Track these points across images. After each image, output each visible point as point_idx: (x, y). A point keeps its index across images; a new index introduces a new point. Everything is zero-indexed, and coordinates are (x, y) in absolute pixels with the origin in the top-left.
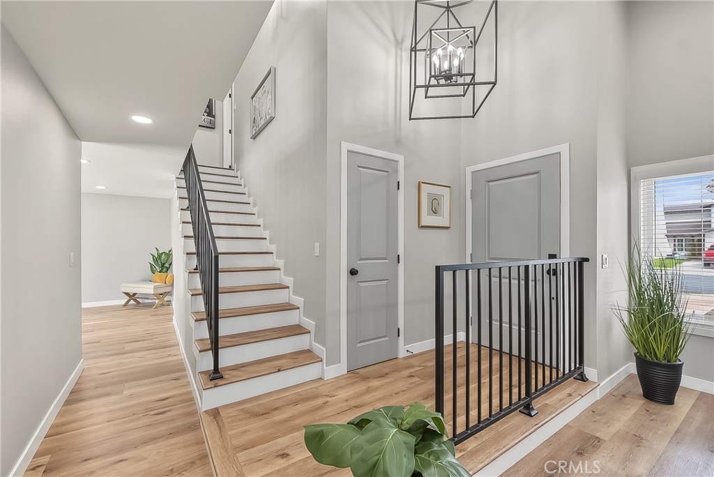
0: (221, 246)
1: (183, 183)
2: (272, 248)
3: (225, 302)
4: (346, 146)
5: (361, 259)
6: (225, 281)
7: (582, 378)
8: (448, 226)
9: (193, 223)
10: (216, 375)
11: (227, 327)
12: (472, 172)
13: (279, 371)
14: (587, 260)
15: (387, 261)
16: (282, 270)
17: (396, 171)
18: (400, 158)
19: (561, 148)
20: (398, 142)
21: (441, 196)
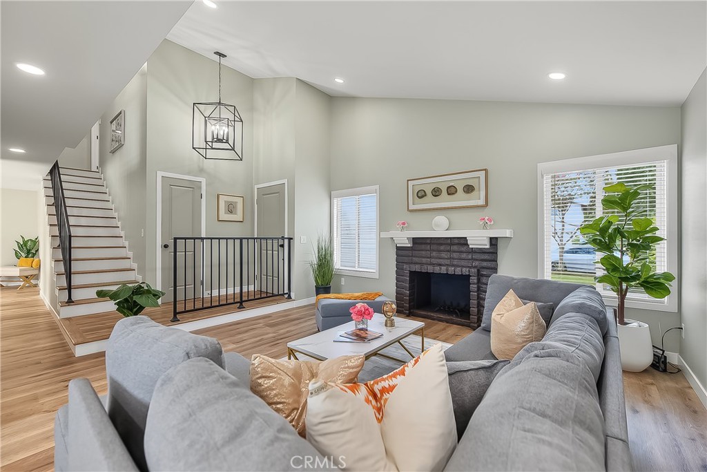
0: (74, 231)
1: (50, 184)
2: (122, 234)
3: (75, 266)
4: (160, 174)
6: (75, 254)
7: (289, 297)
8: (242, 220)
9: (57, 215)
10: (70, 301)
11: (78, 280)
12: (257, 189)
14: (292, 239)
16: (127, 248)
17: (200, 188)
18: (203, 180)
19: (285, 181)
20: (201, 171)
21: (236, 202)
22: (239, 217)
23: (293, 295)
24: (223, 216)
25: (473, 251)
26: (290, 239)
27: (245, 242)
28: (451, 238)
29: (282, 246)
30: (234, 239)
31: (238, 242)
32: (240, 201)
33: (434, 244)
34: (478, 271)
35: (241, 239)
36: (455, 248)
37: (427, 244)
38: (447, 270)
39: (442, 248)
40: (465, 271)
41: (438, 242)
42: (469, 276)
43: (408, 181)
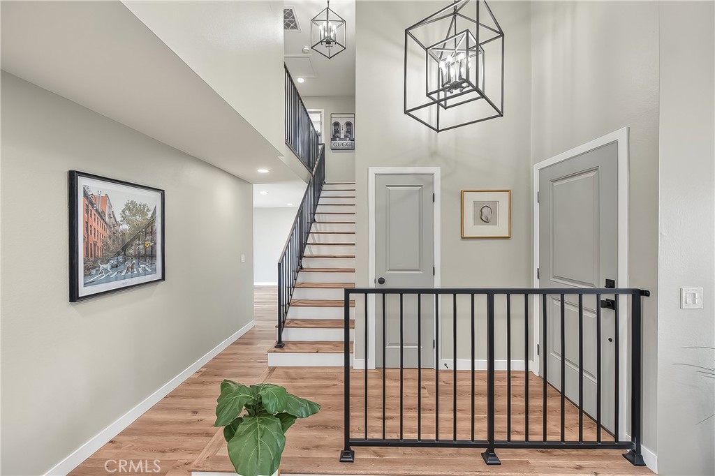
4: (373, 171)
5: (390, 270)
8: (508, 235)
10: (280, 345)
11: (293, 313)
12: (540, 170)
13: (317, 352)
14: (646, 293)
15: (421, 272)
17: (432, 184)
18: (436, 171)
19: (619, 135)
20: (433, 155)
21: (495, 203)
22: (501, 229)
24: (472, 229)
26: (638, 295)
27: (500, 300)
29: (613, 305)
30: (473, 292)
31: (481, 300)
32: (503, 199)
35: (490, 293)
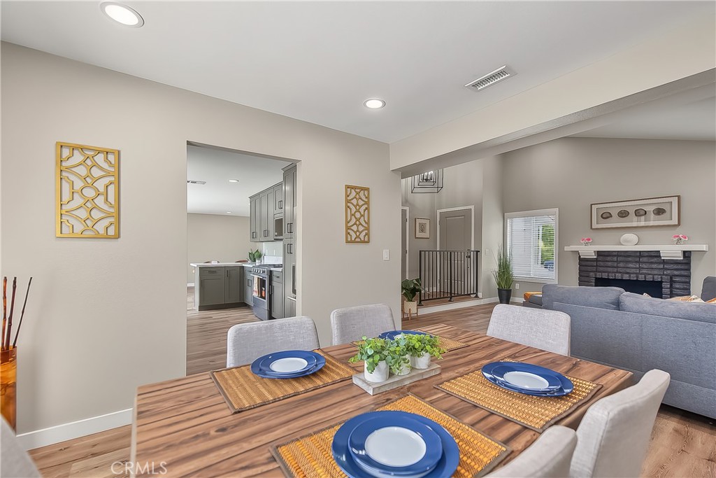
7: (477, 297)
8: (429, 237)
12: (440, 213)
14: (479, 251)
17: (406, 214)
18: (407, 208)
19: (472, 207)
20: (406, 201)
21: (425, 224)
22: (427, 234)
23: (480, 295)
24: (418, 234)
25: (664, 262)
26: (477, 252)
28: (640, 252)
29: (470, 257)
32: (427, 222)
33: (621, 256)
34: (671, 278)
36: (645, 259)
37: (615, 256)
38: (637, 277)
39: (630, 259)
40: (658, 278)
41: (625, 254)
42: (661, 282)
43: (591, 205)
